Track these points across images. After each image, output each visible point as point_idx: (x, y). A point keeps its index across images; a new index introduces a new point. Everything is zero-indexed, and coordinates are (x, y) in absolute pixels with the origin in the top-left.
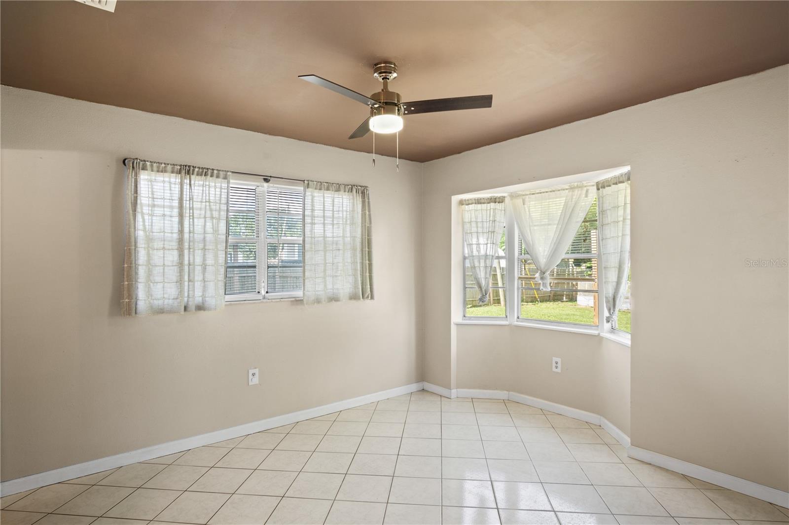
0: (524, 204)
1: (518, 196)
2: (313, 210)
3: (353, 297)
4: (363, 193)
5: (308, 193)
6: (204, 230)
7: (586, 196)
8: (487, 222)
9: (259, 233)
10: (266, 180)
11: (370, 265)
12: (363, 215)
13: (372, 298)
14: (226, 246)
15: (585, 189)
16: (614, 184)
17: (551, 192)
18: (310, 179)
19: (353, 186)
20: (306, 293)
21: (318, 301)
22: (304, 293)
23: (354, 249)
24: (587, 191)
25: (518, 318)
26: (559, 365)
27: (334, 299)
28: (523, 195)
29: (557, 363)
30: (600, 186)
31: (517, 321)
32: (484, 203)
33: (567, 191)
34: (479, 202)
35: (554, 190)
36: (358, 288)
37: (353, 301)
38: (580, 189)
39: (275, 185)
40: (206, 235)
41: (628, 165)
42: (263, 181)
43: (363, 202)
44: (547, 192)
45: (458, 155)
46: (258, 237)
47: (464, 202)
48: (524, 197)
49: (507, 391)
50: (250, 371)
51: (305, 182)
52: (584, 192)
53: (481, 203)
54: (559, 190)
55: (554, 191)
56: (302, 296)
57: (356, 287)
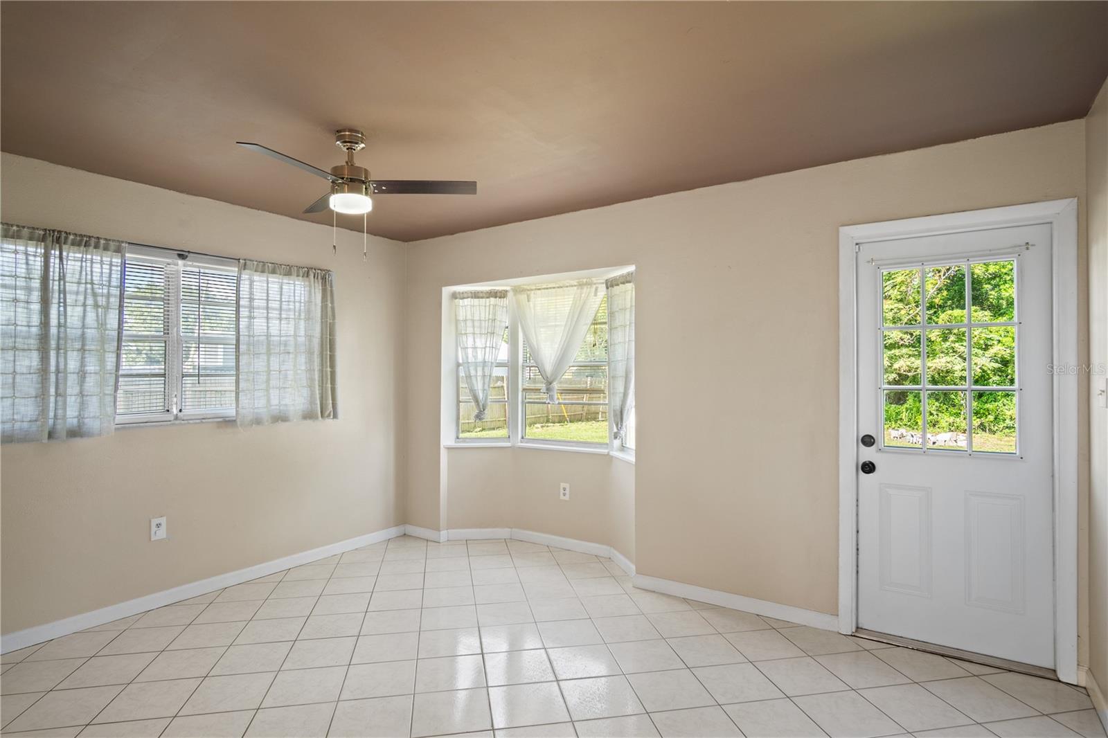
0: (528, 301)
1: (522, 291)
2: (251, 299)
3: (308, 416)
4: (324, 278)
5: (245, 276)
6: (83, 322)
7: (596, 295)
8: (485, 321)
9: (170, 328)
10: (182, 256)
11: (333, 374)
12: (324, 307)
13: (335, 416)
14: (118, 346)
15: (594, 286)
16: (621, 283)
17: (558, 287)
18: (249, 258)
19: (309, 269)
20: (241, 411)
21: (258, 421)
22: (237, 411)
23: (310, 352)
24: (596, 289)
25: (522, 438)
26: (567, 492)
27: (280, 418)
28: (528, 290)
29: (564, 489)
30: (610, 284)
31: (521, 442)
32: (482, 298)
33: (575, 288)
34: (476, 295)
35: (561, 285)
36: (317, 404)
37: (309, 422)
38: (589, 286)
39: (195, 264)
40: (86, 330)
41: (633, 264)
42: (176, 256)
43: (324, 291)
44: (554, 288)
45: (450, 237)
46: (168, 334)
47: (458, 296)
48: (529, 292)
49: (510, 528)
50: (152, 520)
51: (241, 261)
52: (593, 290)
53: (478, 298)
54: (567, 287)
55: (561, 287)
56: (234, 414)
57: (312, 402)
